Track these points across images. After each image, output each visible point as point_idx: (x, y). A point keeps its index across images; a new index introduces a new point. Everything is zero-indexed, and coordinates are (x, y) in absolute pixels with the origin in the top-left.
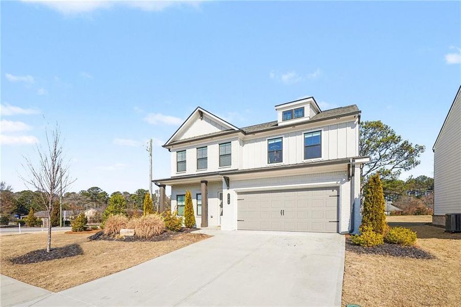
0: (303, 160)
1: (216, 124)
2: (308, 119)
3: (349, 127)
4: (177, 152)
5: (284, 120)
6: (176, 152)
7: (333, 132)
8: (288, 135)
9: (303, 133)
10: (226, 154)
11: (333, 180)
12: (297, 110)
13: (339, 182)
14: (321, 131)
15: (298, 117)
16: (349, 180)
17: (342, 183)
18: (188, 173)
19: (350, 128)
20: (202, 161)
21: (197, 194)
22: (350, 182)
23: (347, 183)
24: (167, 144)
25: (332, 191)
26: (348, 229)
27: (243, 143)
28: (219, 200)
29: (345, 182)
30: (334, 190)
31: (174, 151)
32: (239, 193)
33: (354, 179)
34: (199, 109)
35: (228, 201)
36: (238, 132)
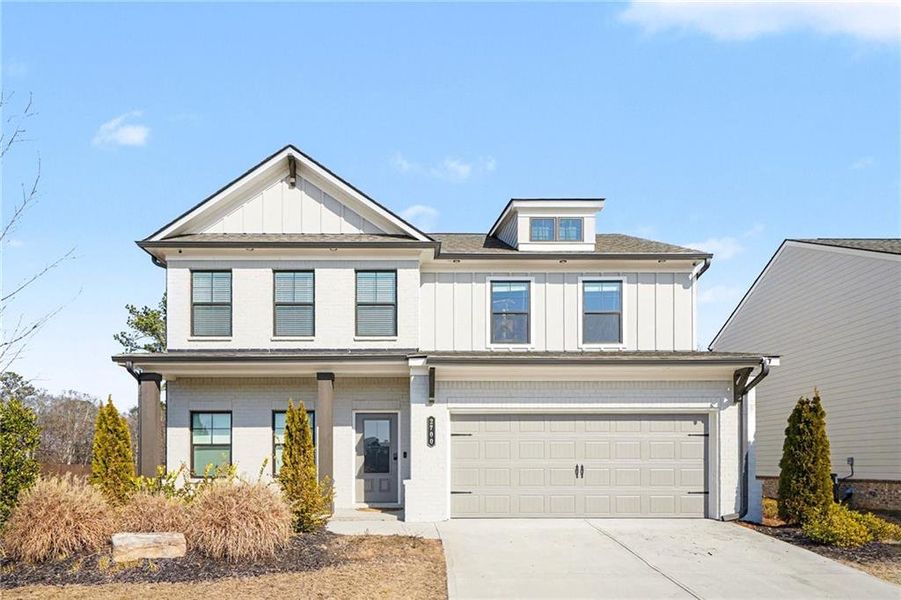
0: (581, 345)
1: (342, 209)
2: (590, 248)
3: (679, 283)
4: (192, 271)
5: (533, 239)
6: (186, 272)
7: (646, 289)
8: (544, 278)
9: (581, 279)
10: (378, 301)
11: (703, 399)
12: (566, 222)
13: (716, 405)
14: (621, 282)
15: (567, 239)
16: (736, 401)
17: (722, 407)
18: (237, 342)
19: (681, 286)
20: (294, 312)
21: (274, 412)
22: (738, 404)
23: (730, 407)
24: (157, 238)
25: (692, 422)
26: (735, 509)
27: (425, 278)
28: (354, 431)
29: (727, 405)
30: (699, 422)
31: (178, 265)
32: (455, 417)
33: (746, 401)
34: (290, 151)
35: (429, 438)
36: (424, 245)
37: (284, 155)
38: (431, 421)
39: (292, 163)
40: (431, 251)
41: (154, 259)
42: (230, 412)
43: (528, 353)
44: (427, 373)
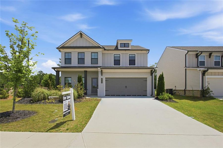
0: (129, 66)
2: (130, 48)
4: (65, 53)
5: (120, 47)
9: (129, 54)
10: (95, 58)
12: (127, 44)
14: (135, 54)
15: (127, 47)
16: (151, 75)
18: (72, 65)
20: (81, 60)
24: (59, 47)
28: (91, 81)
32: (106, 78)
34: (80, 32)
35: (102, 82)
36: (102, 48)
37: (80, 33)
38: (102, 79)
39: (81, 34)
40: (103, 49)
41: (59, 51)
42: (71, 77)
43: (120, 67)
44: (101, 70)
